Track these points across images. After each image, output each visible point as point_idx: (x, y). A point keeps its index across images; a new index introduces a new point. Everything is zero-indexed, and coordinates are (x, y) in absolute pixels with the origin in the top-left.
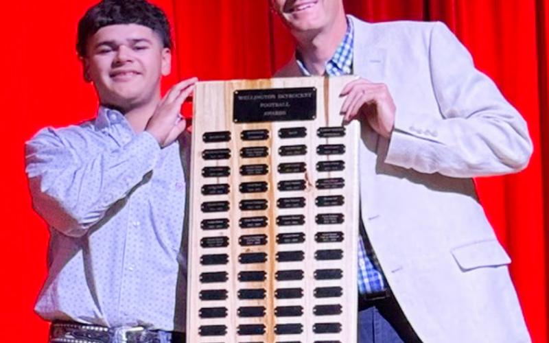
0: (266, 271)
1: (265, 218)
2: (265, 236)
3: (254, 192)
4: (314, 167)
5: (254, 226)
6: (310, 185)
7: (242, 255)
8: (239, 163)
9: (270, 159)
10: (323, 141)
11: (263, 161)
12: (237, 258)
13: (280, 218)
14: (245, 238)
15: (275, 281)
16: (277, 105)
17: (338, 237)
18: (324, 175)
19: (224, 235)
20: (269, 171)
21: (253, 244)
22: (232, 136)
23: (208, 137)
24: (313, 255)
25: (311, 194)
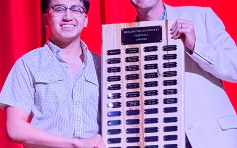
0: (140, 119)
1: (138, 92)
2: (139, 101)
3: (133, 79)
4: (162, 66)
5: (133, 97)
6: (160, 75)
7: (128, 111)
8: (125, 65)
9: (140, 62)
10: (166, 53)
11: (136, 63)
12: (125, 113)
13: (145, 92)
14: (129, 103)
15: (144, 124)
16: (142, 35)
17: (174, 101)
18: (167, 70)
19: (119, 101)
20: (140, 69)
21: (133, 105)
22: (121, 52)
23: (109, 53)
24: (162, 110)
25: (160, 80)
